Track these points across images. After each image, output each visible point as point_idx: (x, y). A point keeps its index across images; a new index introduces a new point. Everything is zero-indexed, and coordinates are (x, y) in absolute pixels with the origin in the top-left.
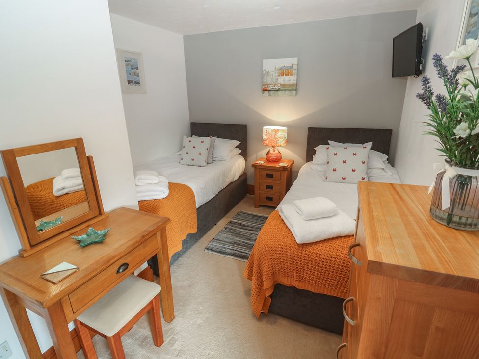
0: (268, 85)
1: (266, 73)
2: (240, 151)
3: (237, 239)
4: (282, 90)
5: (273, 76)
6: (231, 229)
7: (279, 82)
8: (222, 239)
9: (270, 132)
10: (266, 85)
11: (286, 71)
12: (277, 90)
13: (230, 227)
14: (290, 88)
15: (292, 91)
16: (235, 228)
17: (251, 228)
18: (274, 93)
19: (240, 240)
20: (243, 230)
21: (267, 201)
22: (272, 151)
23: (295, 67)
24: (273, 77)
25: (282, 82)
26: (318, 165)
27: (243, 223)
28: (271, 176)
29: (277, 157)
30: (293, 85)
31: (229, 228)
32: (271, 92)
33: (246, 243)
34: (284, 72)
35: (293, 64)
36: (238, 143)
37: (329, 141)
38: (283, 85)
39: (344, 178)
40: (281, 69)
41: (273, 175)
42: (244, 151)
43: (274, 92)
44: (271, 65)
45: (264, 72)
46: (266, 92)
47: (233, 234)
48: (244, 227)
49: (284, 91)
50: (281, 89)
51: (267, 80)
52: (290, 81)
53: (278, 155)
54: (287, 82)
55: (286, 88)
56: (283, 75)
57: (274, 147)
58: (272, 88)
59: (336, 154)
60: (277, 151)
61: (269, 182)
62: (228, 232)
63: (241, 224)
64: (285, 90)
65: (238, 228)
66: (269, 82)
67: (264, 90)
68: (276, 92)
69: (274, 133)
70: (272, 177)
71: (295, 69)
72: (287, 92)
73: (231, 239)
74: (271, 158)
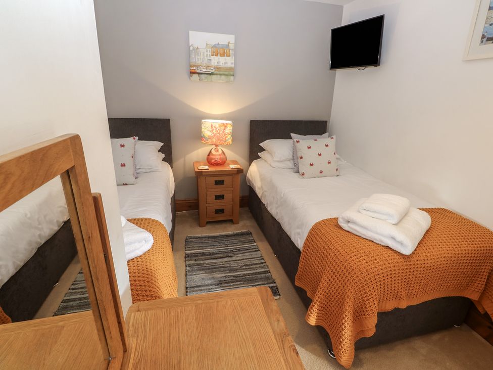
0: (198, 66)
1: (194, 49)
2: (163, 156)
3: (219, 275)
4: (217, 74)
5: (203, 54)
6: (198, 265)
7: (212, 64)
8: (199, 284)
9: (217, 126)
10: (195, 66)
11: (221, 50)
12: (210, 74)
13: (193, 262)
14: (226, 73)
15: (229, 77)
16: (202, 262)
17: (222, 255)
18: (206, 78)
19: (223, 275)
20: (214, 261)
21: (217, 215)
22: (213, 152)
23: (232, 46)
24: (204, 56)
25: (216, 64)
26: (279, 162)
27: (205, 251)
28: (221, 183)
29: (220, 159)
30: (230, 69)
31: (194, 265)
32: (202, 76)
33: (234, 276)
34: (219, 51)
35: (229, 43)
36: (160, 144)
37: (292, 134)
38: (217, 68)
39: (321, 172)
40: (214, 46)
41: (223, 181)
42: (168, 155)
43: (206, 76)
44: (200, 40)
45: (191, 48)
46: (195, 76)
47: (208, 271)
48: (211, 255)
49: (219, 76)
50: (216, 72)
51: (195, 60)
52: (226, 63)
53: (222, 156)
54: (222, 65)
55: (221, 73)
56: (217, 55)
57: (217, 146)
58: (203, 70)
59: (309, 148)
60: (220, 152)
61: (219, 190)
62: (198, 270)
63: (204, 254)
64: (221, 75)
65: (205, 260)
66: (199, 63)
67: (192, 73)
68: (209, 76)
69: (223, 128)
70: (223, 184)
71: (232, 50)
72: (223, 77)
73: (210, 279)
74: (213, 161)
